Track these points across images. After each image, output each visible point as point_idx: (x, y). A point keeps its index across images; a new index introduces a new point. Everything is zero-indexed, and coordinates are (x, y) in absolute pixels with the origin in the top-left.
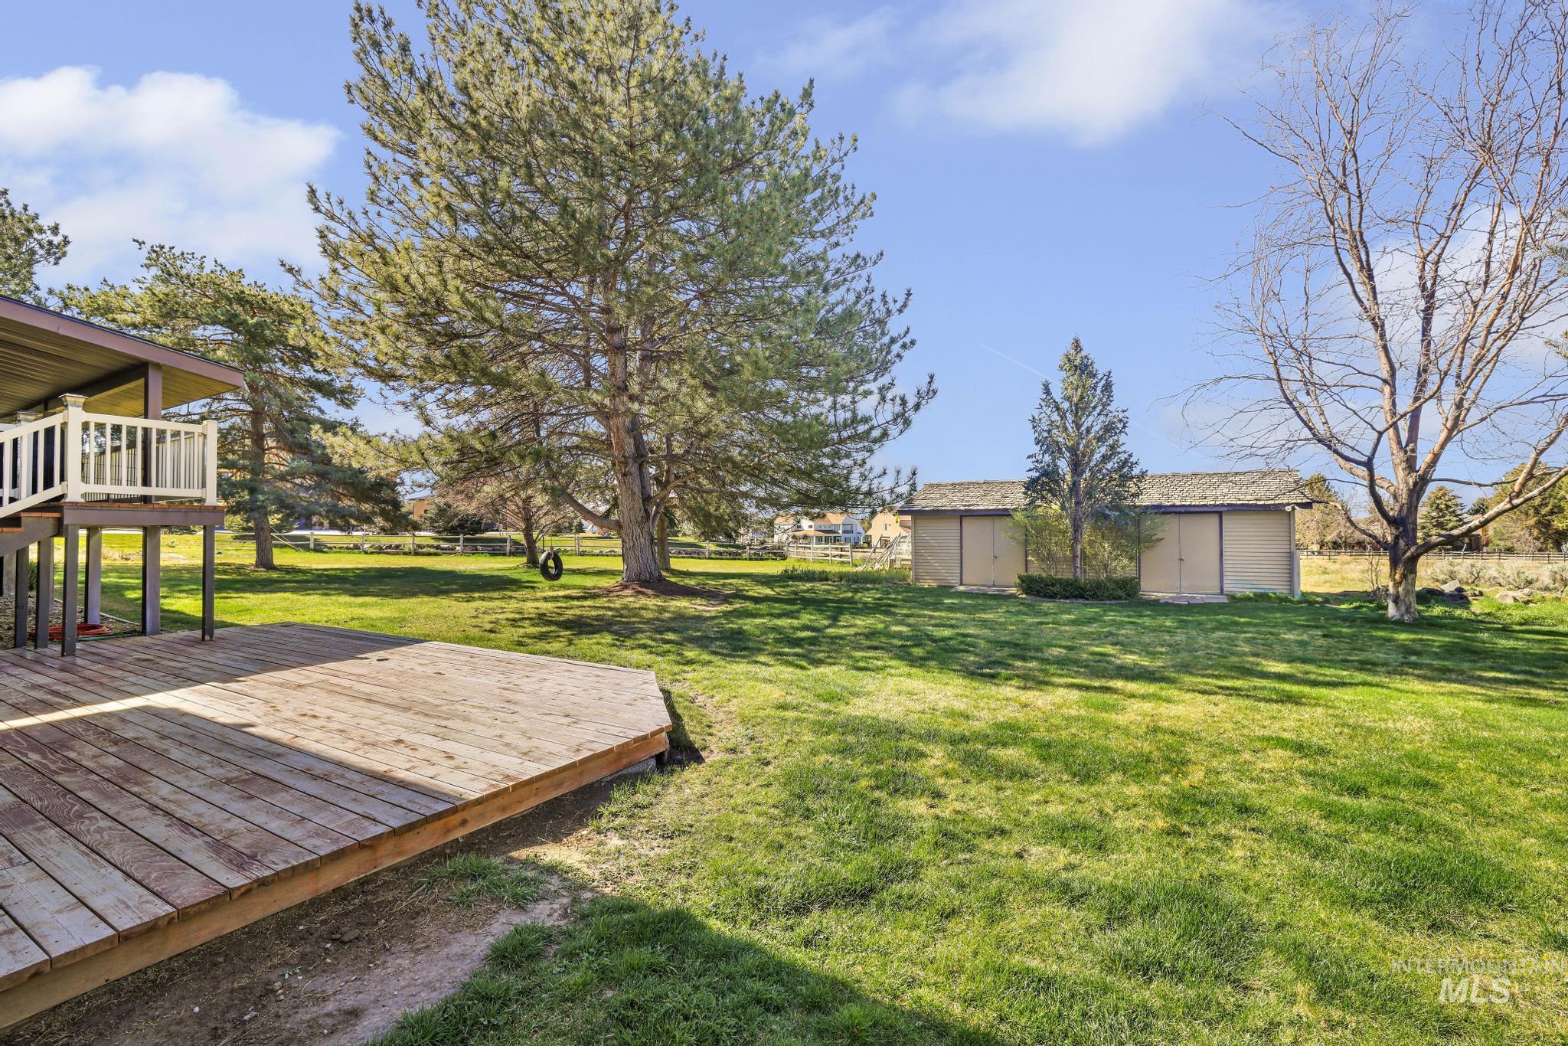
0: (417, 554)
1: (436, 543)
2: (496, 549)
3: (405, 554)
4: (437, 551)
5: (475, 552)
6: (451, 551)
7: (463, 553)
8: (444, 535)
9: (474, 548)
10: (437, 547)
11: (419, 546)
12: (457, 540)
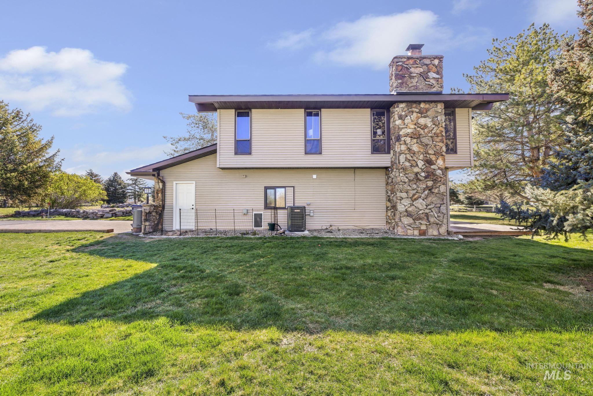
0: (459, 211)
1: (466, 208)
2: (489, 210)
3: (455, 211)
4: (466, 211)
5: (480, 211)
6: (471, 211)
7: (476, 211)
8: (468, 206)
9: (479, 209)
10: (466, 210)
11: (460, 209)
12: (474, 207)
